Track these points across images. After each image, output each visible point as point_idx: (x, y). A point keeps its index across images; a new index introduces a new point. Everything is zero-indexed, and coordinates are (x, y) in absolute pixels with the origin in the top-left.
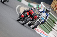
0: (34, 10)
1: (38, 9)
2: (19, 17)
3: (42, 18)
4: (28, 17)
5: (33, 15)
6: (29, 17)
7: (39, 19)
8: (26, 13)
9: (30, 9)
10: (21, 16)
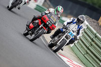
0: (49, 15)
1: (56, 13)
2: (27, 29)
3: (70, 33)
4: (40, 27)
5: (47, 23)
6: (42, 27)
7: (65, 35)
8: (37, 21)
9: (44, 14)
10: (28, 26)
